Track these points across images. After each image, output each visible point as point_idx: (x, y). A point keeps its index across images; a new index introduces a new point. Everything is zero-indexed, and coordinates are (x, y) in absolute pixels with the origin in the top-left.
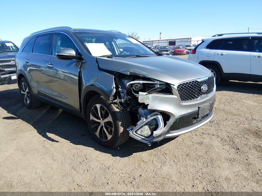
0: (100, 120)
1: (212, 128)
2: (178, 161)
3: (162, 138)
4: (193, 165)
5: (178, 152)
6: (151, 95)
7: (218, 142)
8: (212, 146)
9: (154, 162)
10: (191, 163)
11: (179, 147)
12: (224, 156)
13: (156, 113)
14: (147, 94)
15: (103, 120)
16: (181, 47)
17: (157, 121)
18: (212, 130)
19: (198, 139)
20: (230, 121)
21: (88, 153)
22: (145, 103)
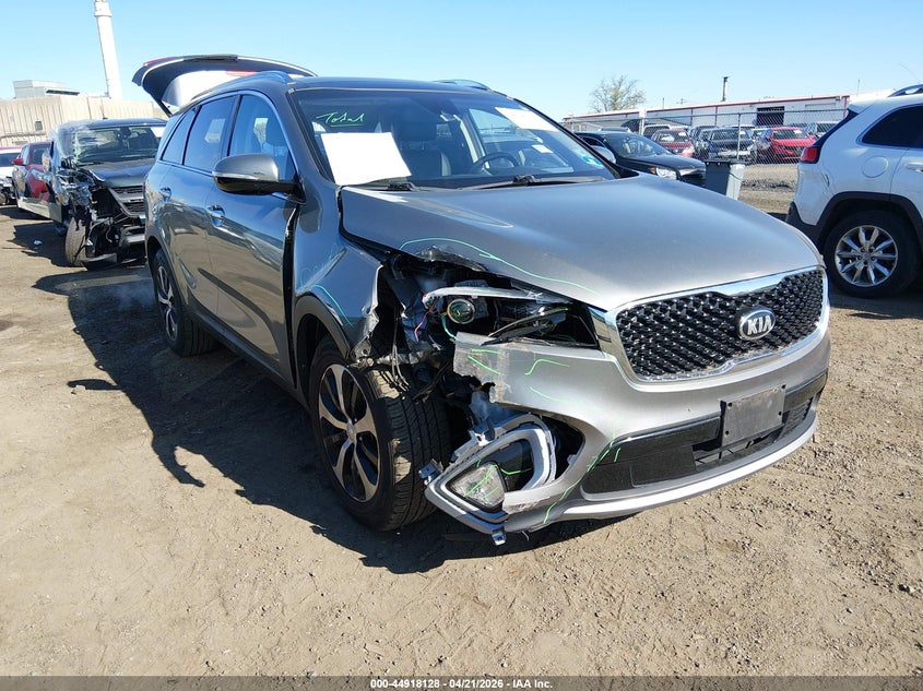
0: (346, 422)
1: (815, 484)
2: (616, 614)
3: (545, 519)
4: (667, 643)
5: (628, 574)
6: (503, 345)
7: (817, 548)
8: (785, 563)
9: (514, 607)
10: (667, 632)
11: (643, 555)
12: (819, 615)
13: (529, 418)
14: (486, 343)
15: (354, 423)
16: (797, 132)
17: (530, 450)
18: (812, 492)
19: (737, 524)
20: (902, 455)
21: (291, 543)
22: (479, 376)
